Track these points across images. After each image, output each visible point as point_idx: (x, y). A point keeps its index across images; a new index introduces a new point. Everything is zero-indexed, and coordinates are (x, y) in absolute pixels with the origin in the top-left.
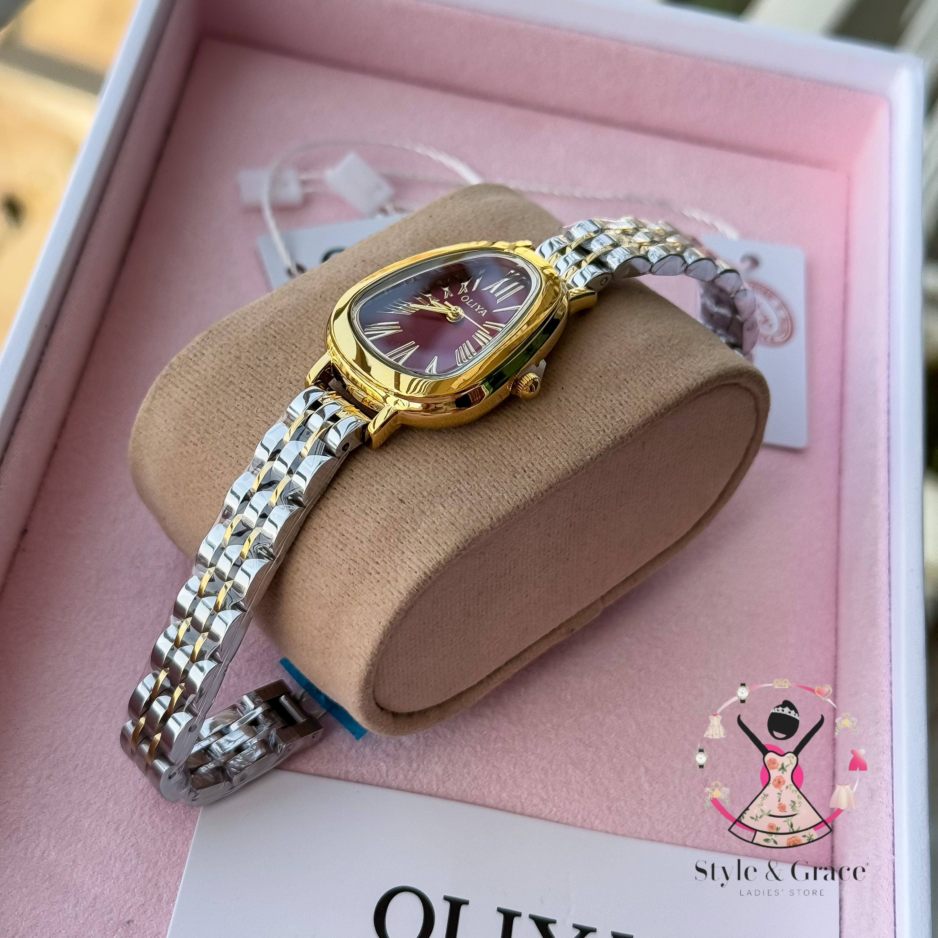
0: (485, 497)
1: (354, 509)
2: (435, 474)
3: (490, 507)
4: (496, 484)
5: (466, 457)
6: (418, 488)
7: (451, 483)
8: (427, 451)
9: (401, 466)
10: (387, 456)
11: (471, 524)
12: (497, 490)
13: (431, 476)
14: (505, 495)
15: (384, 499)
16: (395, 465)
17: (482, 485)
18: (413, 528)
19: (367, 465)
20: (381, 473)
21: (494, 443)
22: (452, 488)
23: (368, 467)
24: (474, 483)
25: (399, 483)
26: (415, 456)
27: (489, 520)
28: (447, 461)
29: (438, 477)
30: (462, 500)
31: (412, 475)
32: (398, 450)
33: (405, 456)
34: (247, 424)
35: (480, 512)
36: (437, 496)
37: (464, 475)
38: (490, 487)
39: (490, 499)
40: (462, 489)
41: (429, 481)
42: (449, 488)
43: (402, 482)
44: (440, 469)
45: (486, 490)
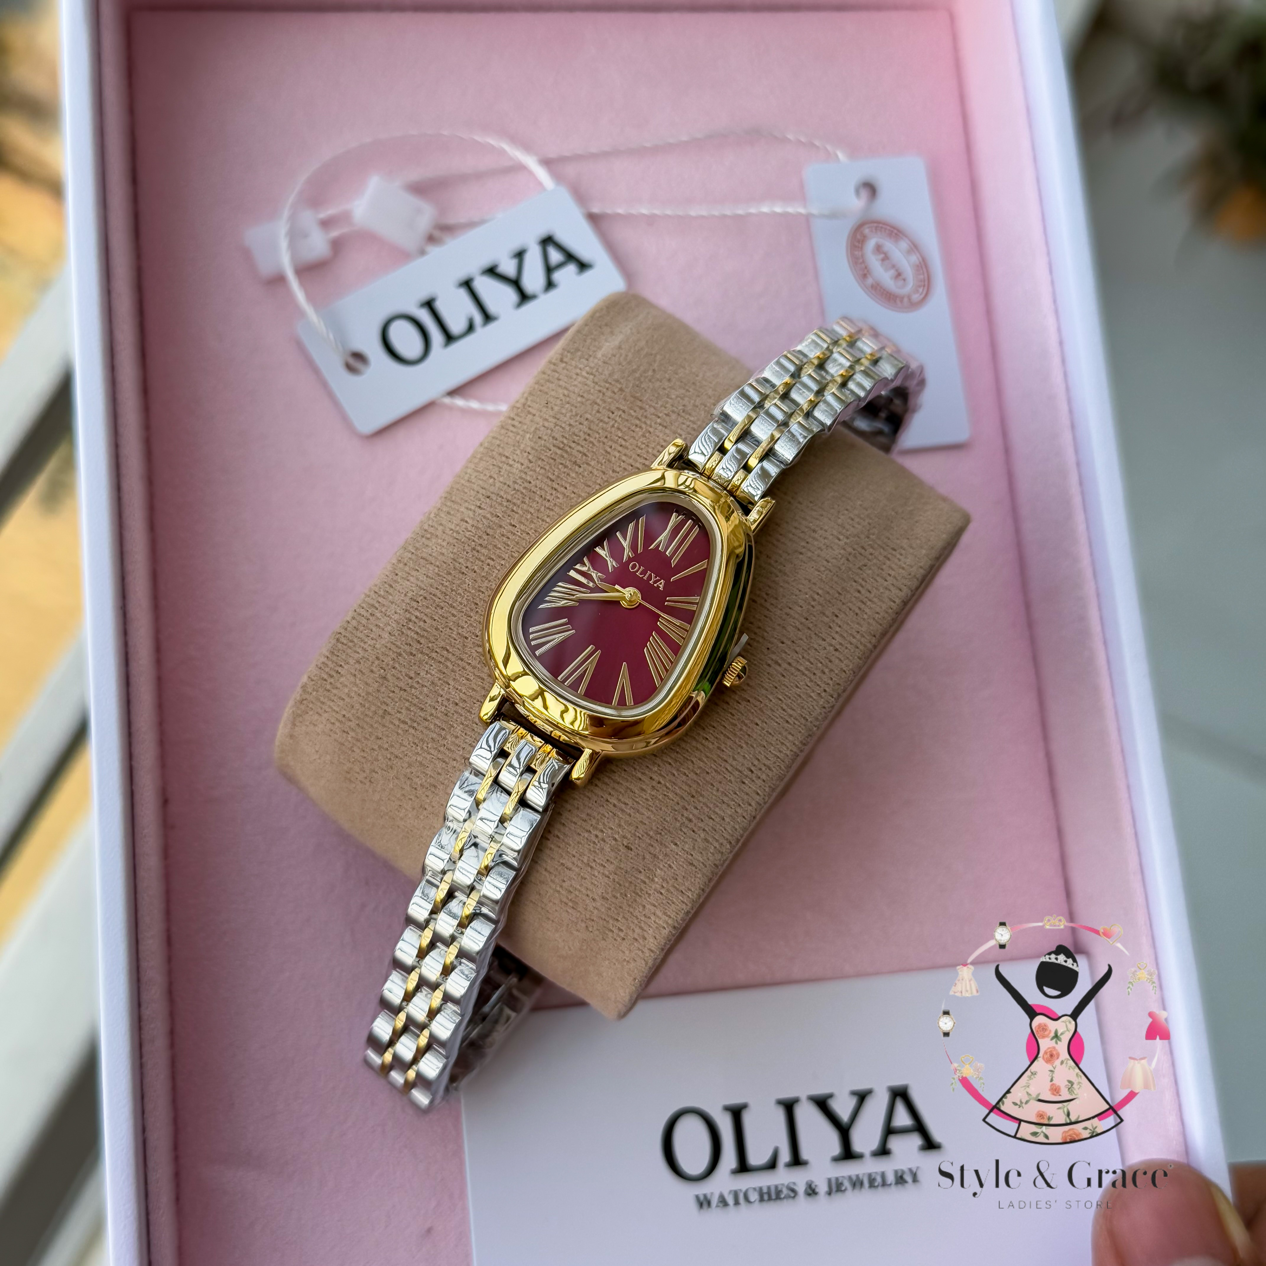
0: (718, 820)
1: (575, 862)
2: (656, 806)
3: (725, 830)
4: (725, 799)
5: (685, 774)
6: (642, 827)
7: (676, 813)
8: (639, 775)
9: (616, 802)
10: (597, 791)
11: (711, 858)
12: (728, 805)
13: (653, 809)
14: (738, 810)
15: (607, 848)
16: (607, 801)
17: (711, 806)
18: (649, 877)
19: (576, 805)
20: (595, 814)
21: (711, 746)
22: (679, 819)
23: (578, 808)
24: (701, 805)
25: (620, 825)
26: (628, 784)
27: (728, 846)
28: (665, 785)
29: (661, 809)
30: (693, 831)
31: (631, 812)
32: (607, 780)
33: (616, 786)
34: (421, 763)
35: (717, 841)
36: (666, 834)
37: (688, 798)
38: (720, 805)
39: (723, 819)
40: (691, 816)
41: (652, 817)
42: (676, 819)
43: (623, 824)
44: (660, 797)
45: (717, 810)
